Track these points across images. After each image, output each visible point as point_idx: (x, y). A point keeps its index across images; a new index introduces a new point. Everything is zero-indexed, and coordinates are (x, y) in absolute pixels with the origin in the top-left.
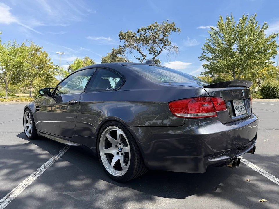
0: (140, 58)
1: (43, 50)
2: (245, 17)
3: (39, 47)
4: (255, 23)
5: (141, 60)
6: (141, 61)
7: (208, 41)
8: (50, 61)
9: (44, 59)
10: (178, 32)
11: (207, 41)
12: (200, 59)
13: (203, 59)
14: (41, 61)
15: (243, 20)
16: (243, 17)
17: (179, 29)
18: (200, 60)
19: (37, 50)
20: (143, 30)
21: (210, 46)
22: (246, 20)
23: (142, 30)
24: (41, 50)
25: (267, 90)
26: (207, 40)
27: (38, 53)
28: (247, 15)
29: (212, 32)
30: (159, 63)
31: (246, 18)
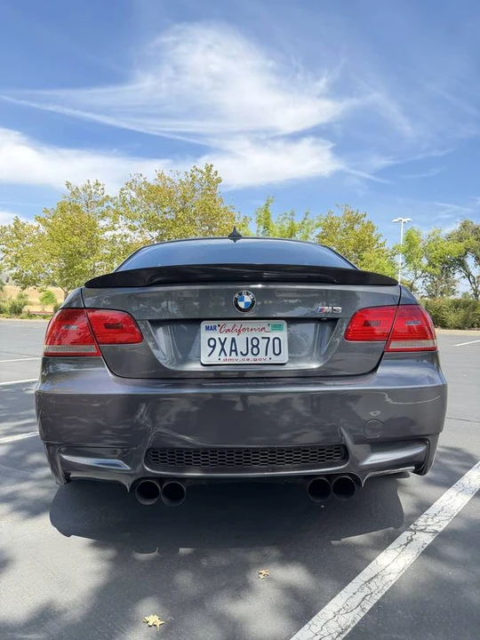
1: (366, 220)
3: (359, 214)
8: (379, 242)
9: (367, 238)
14: (360, 241)
19: (354, 221)
24: (363, 219)
27: (356, 227)
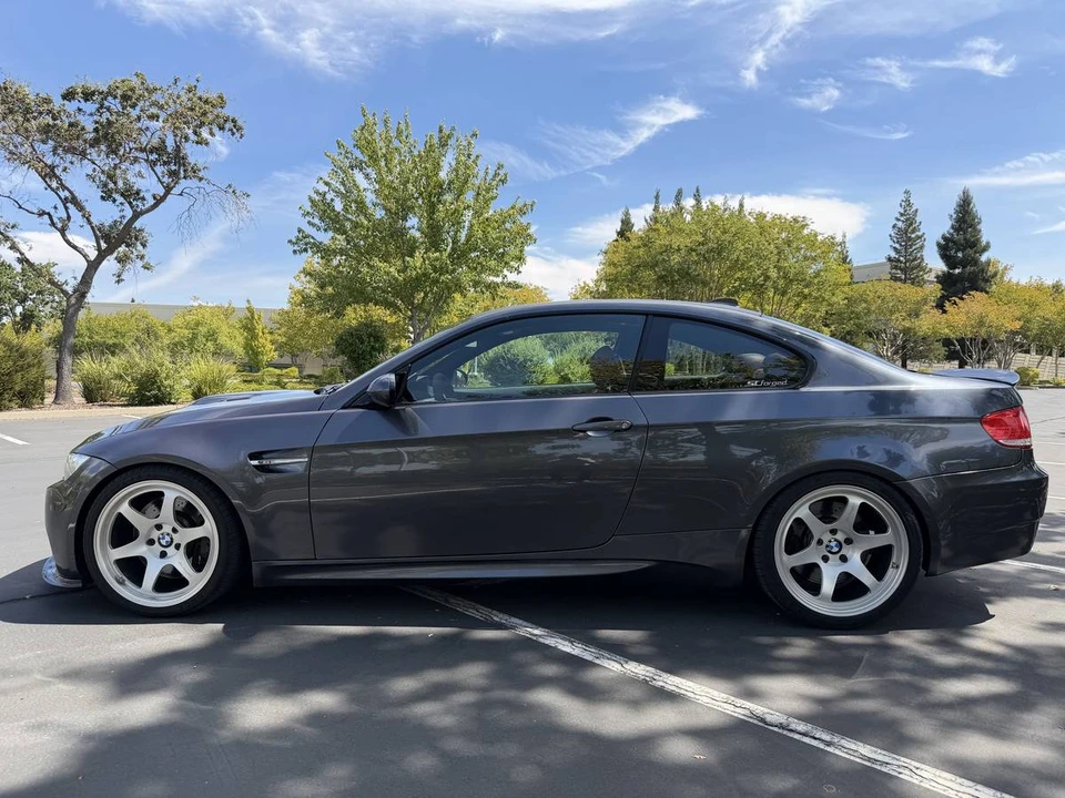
0: (52, 212)
2: (446, 132)
4: (473, 157)
5: (55, 220)
6: (59, 225)
7: (326, 189)
10: (233, 134)
11: (323, 188)
12: (296, 248)
13: (306, 250)
15: (440, 139)
16: (441, 131)
17: (240, 123)
18: (295, 252)
20: (93, 93)
21: (330, 206)
22: (449, 142)
23: (88, 96)
25: (509, 367)
26: (321, 182)
28: (453, 129)
29: (341, 157)
30: (144, 246)
31: (449, 137)
